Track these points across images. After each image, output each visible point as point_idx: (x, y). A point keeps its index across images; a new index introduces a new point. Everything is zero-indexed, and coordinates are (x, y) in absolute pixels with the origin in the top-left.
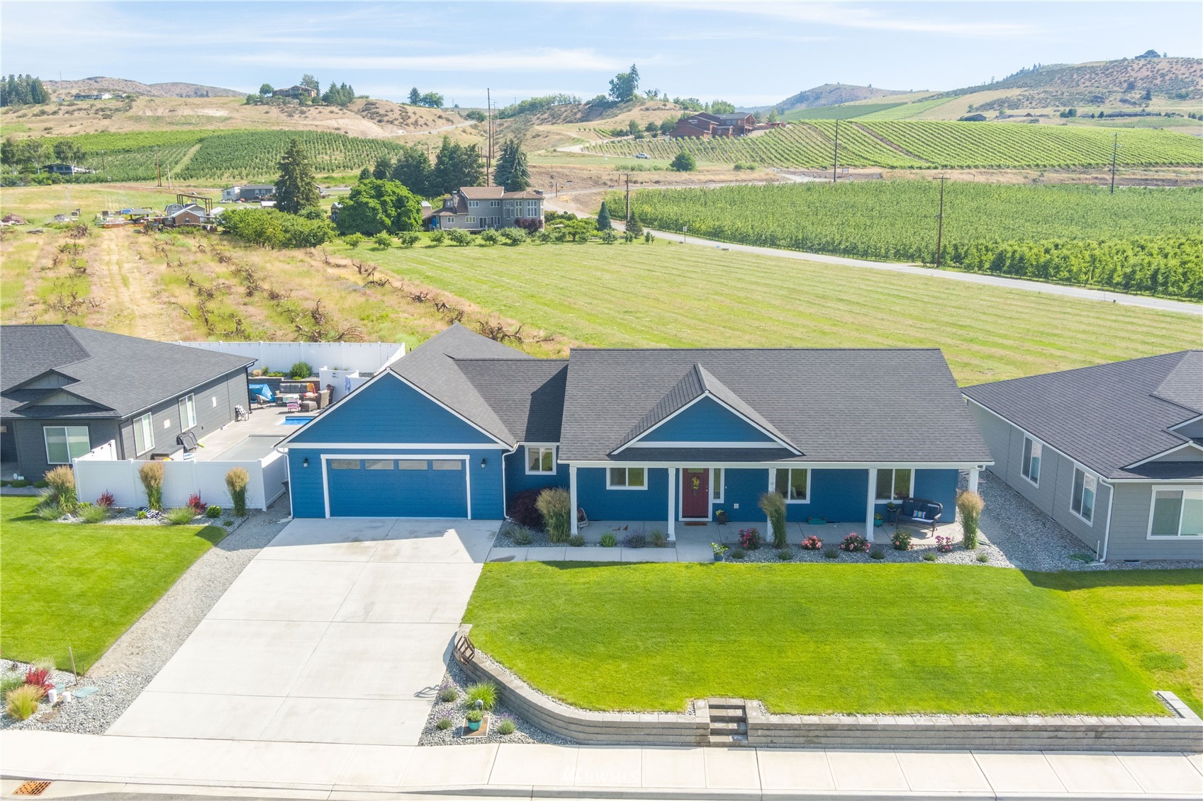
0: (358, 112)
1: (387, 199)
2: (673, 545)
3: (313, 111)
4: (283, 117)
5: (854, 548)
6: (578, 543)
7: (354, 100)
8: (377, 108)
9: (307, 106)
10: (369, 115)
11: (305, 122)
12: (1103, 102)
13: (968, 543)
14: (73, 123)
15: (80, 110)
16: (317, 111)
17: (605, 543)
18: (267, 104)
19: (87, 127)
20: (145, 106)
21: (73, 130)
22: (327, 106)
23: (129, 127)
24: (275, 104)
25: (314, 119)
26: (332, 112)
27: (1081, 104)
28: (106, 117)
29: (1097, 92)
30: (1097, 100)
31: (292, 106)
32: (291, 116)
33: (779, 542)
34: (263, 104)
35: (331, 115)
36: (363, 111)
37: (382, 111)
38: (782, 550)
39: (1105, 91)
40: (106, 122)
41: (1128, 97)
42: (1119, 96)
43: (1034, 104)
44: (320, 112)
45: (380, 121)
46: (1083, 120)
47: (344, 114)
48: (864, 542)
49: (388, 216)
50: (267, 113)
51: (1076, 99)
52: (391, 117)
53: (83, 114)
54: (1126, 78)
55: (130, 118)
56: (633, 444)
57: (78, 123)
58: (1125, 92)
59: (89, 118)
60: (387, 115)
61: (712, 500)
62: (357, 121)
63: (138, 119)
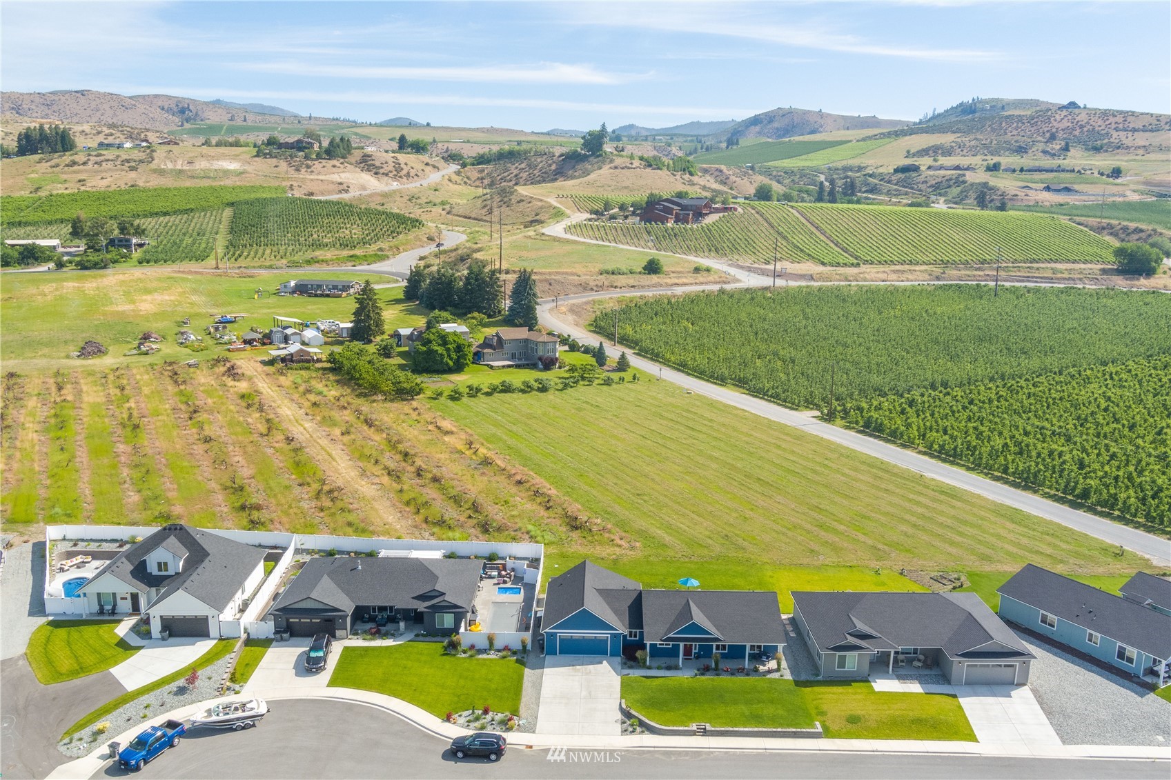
0: (357, 164)
1: (451, 346)
2: (681, 669)
3: (317, 165)
4: (291, 170)
5: (741, 671)
6: (649, 668)
7: (353, 151)
8: (373, 160)
9: (313, 160)
10: (366, 167)
11: (312, 177)
12: (1027, 153)
13: (778, 670)
14: (104, 175)
15: (108, 160)
16: (321, 165)
17: (659, 668)
18: (276, 157)
19: (116, 180)
20: (165, 157)
21: (105, 182)
22: (329, 159)
23: (155, 182)
24: (283, 157)
25: (319, 173)
26: (334, 166)
27: (1007, 153)
28: (132, 169)
29: (1023, 141)
30: (1021, 150)
31: (298, 159)
32: (298, 170)
33: (716, 669)
34: (271, 157)
35: (334, 169)
36: (361, 163)
37: (378, 164)
38: (717, 671)
39: (1029, 140)
40: (133, 174)
41: (1049, 147)
42: (1041, 146)
43: (965, 151)
44: (324, 167)
45: (376, 173)
46: (1005, 175)
47: (345, 168)
48: (744, 669)
49: (451, 359)
50: (276, 166)
51: (1003, 148)
52: (386, 169)
53: (110, 165)
54: (1049, 129)
55: (155, 171)
56: (670, 635)
57: (108, 175)
58: (1047, 142)
59: (117, 170)
60: (382, 168)
61: (693, 651)
62: (357, 175)
63: (161, 172)
